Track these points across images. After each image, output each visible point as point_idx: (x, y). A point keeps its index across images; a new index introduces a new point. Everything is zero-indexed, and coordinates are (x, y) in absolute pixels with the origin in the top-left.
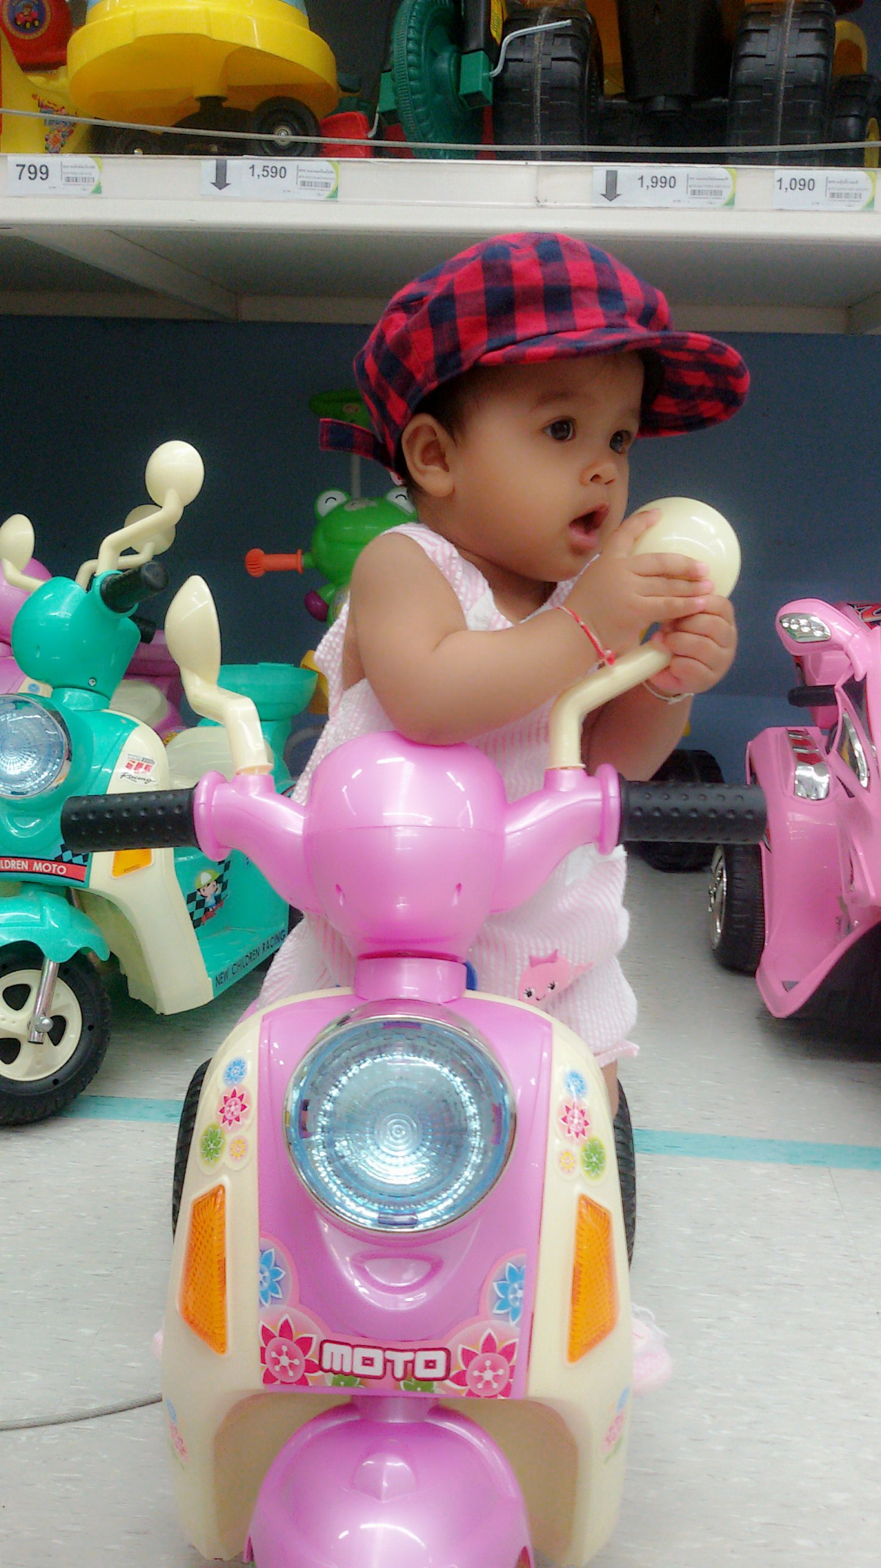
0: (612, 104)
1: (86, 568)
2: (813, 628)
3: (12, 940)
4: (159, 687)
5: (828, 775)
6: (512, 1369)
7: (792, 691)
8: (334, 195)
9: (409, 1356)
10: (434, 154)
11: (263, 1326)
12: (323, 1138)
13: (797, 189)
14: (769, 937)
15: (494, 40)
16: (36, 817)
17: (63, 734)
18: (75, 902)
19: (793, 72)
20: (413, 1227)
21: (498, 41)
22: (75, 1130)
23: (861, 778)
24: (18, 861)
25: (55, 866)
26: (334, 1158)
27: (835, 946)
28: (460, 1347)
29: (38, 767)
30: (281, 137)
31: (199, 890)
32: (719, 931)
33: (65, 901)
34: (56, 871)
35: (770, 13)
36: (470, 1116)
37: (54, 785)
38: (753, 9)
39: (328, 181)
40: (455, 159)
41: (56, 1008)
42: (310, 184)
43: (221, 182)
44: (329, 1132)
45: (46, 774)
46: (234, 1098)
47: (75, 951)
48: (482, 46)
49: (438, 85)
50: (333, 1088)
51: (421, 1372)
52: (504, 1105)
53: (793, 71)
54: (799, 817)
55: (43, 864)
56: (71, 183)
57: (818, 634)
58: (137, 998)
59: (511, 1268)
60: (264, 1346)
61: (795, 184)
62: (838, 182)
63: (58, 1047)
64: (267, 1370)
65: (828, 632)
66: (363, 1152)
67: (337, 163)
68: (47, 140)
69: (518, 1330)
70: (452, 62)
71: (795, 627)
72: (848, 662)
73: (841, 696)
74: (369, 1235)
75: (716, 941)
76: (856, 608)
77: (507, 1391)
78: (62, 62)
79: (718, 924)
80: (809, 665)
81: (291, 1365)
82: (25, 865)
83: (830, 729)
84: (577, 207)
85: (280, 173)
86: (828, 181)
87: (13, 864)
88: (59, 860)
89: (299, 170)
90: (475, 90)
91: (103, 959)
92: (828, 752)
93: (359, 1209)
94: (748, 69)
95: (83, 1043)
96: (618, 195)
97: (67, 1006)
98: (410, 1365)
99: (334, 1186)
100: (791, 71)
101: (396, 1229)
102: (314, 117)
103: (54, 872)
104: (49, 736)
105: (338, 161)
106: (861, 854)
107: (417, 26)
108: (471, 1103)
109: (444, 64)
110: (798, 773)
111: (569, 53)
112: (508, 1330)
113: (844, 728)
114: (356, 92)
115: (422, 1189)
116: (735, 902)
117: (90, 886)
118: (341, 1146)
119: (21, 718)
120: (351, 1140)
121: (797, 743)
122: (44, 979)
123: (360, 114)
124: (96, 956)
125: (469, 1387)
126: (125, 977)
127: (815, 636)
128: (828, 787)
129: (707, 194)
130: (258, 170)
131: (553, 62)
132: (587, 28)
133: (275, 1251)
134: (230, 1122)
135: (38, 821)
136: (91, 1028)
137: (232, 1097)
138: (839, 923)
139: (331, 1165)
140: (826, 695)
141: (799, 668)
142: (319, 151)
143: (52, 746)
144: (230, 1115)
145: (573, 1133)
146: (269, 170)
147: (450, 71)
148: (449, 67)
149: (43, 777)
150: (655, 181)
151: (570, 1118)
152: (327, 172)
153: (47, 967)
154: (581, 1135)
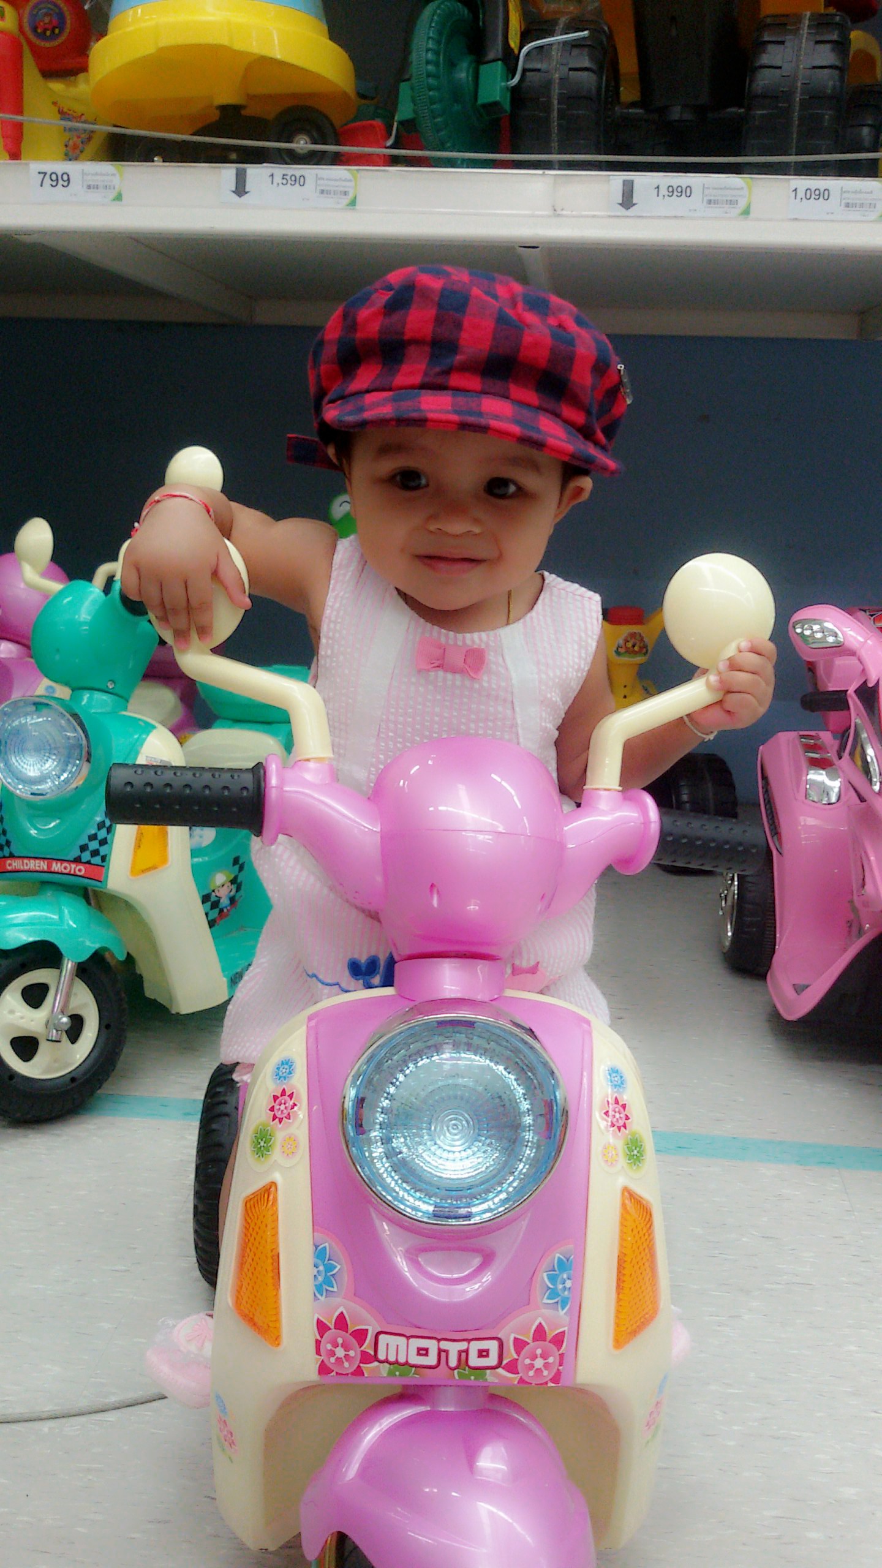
0: (628, 113)
1: (103, 571)
2: (826, 633)
3: (31, 939)
4: (174, 689)
5: (839, 780)
6: (562, 1356)
7: (805, 696)
8: (353, 203)
9: (463, 1346)
10: (451, 163)
11: (318, 1319)
12: (381, 1135)
13: (812, 199)
14: (780, 942)
15: (512, 50)
16: (54, 818)
17: (84, 738)
18: (92, 902)
19: (809, 84)
20: (470, 1220)
21: (516, 51)
22: (93, 1127)
23: (873, 783)
24: (37, 861)
25: (73, 866)
26: (391, 1154)
27: (845, 950)
28: (512, 1337)
29: (58, 768)
30: (301, 146)
31: (213, 891)
32: (730, 934)
33: (83, 901)
34: (75, 872)
35: (785, 24)
36: (524, 1112)
37: (74, 786)
38: (769, 20)
39: (346, 189)
40: (472, 168)
41: (74, 1007)
42: (328, 192)
43: (240, 189)
44: (386, 1129)
45: (65, 775)
46: (284, 1097)
47: (92, 951)
48: (500, 56)
49: (456, 94)
50: (391, 1086)
51: (474, 1361)
52: (556, 1101)
53: (808, 81)
54: (811, 821)
55: (61, 864)
56: (92, 190)
57: (831, 639)
58: (153, 998)
59: (559, 1258)
60: (319, 1338)
61: (809, 194)
62: (853, 192)
63: (76, 1046)
64: (323, 1361)
65: (841, 638)
66: (420, 1149)
67: (355, 172)
68: (66, 146)
69: (567, 1319)
70: (471, 71)
71: (807, 633)
72: (862, 667)
73: (854, 702)
74: (424, 1229)
75: (727, 944)
76: (868, 613)
77: (556, 1379)
78: (84, 69)
79: (729, 927)
80: (821, 670)
81: (346, 1356)
82: (44, 865)
83: (843, 734)
84: (594, 216)
85: (299, 181)
86: (842, 191)
87: (32, 865)
88: (77, 860)
89: (318, 178)
90: (491, 100)
91: (121, 959)
92: (840, 758)
93: (417, 1203)
94: (764, 80)
95: (99, 1041)
96: (634, 205)
97: (85, 1005)
98: (464, 1355)
99: (391, 1180)
100: (806, 82)
101: (453, 1222)
102: (332, 125)
103: (72, 872)
104: (69, 738)
105: (357, 170)
106: (872, 858)
107: (435, 36)
108: (525, 1099)
109: (463, 74)
110: (809, 777)
111: (587, 64)
112: (557, 1319)
113: (857, 735)
114: (373, 99)
115: (478, 1182)
116: (747, 906)
117: (108, 887)
118: (398, 1143)
119: (41, 720)
120: (409, 1136)
121: (809, 748)
122: (63, 978)
123: (378, 122)
124: (112, 955)
125: (519, 1375)
126: (141, 977)
127: (828, 642)
128: (840, 791)
129: (723, 204)
130: (278, 179)
131: (571, 72)
132: (604, 39)
133: (330, 1245)
134: (281, 1120)
135: (58, 821)
136: (108, 1027)
137: (281, 1096)
138: (850, 927)
139: (390, 1160)
140: (838, 700)
141: (810, 673)
142: (337, 160)
143: (72, 747)
144: (280, 1113)
145: (615, 1128)
146: (288, 178)
147: (468, 80)
148: (467, 77)
149: (62, 778)
150: (671, 190)
151: (611, 1113)
152: (345, 180)
153: (65, 966)
154: (622, 1129)
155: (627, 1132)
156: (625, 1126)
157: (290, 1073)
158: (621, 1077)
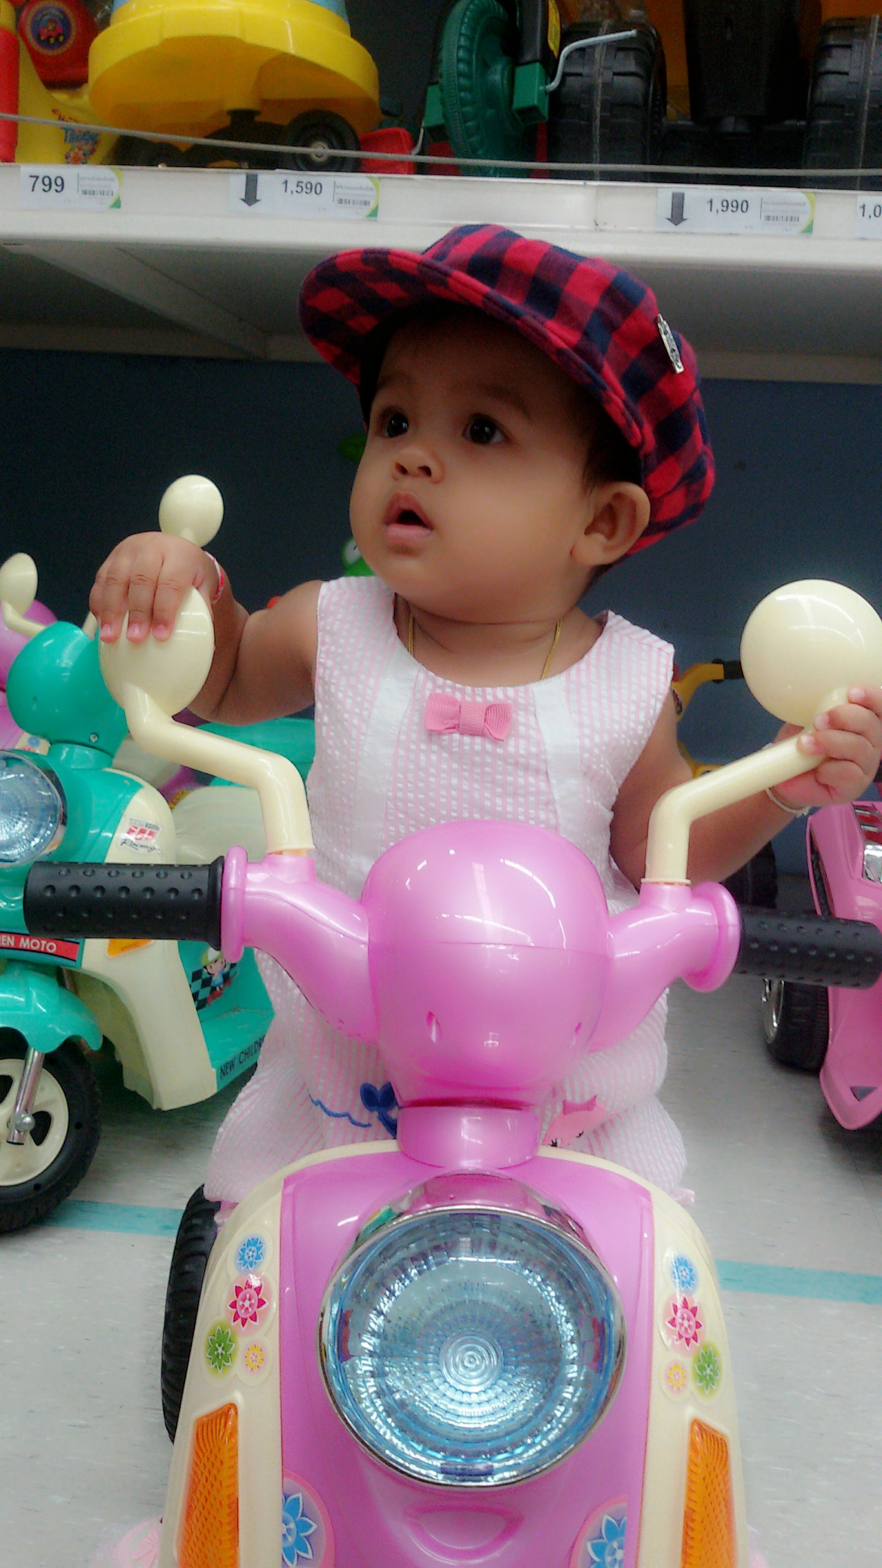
0: (676, 125)
8: (374, 214)
10: (483, 172)
12: (371, 1367)
15: (551, 51)
17: (58, 795)
18: (67, 982)
19: (879, 91)
20: (489, 1480)
21: (556, 54)
22: (59, 1241)
24: (4, 936)
25: (43, 943)
26: (386, 1393)
29: (29, 832)
30: (317, 151)
31: (205, 967)
32: (775, 1024)
33: (56, 984)
34: (45, 949)
35: (851, 27)
36: (567, 1340)
37: (47, 852)
38: (834, 24)
39: (367, 199)
40: (505, 177)
41: (40, 1104)
42: (348, 202)
43: (250, 198)
44: (378, 1359)
45: (37, 840)
46: (249, 1290)
47: (62, 1040)
48: (538, 57)
49: (490, 98)
53: (878, 89)
54: (869, 902)
55: (30, 940)
56: (88, 196)
59: (608, 1522)
61: (879, 211)
63: (41, 1148)
66: (425, 1387)
67: (378, 180)
70: (506, 74)
74: (428, 1488)
75: (772, 1035)
78: (85, 78)
79: (774, 1017)
82: (10, 941)
84: (638, 232)
85: (316, 189)
89: (336, 186)
90: (528, 104)
91: (96, 1047)
93: (418, 1457)
94: (830, 87)
95: (69, 1141)
96: (685, 219)
97: (52, 1102)
99: (386, 1428)
100: (876, 89)
101: (468, 1483)
102: (353, 131)
103: (42, 949)
104: (43, 797)
105: (380, 178)
107: (468, 33)
108: (569, 1323)
109: (497, 76)
110: (866, 852)
111: (632, 67)
115: (501, 1433)
116: (797, 994)
117: (83, 967)
118: (394, 1379)
119: (11, 777)
120: (409, 1370)
121: (864, 820)
123: (403, 130)
124: (87, 1044)
126: (120, 1065)
129: (782, 220)
130: (292, 186)
131: (615, 78)
132: (652, 43)
133: (304, 1496)
134: (244, 1322)
136: (78, 1126)
137: (246, 1288)
139: (384, 1402)
142: (358, 166)
143: (47, 808)
144: (243, 1311)
145: (683, 1340)
146: (303, 185)
147: (502, 83)
148: (502, 80)
149: (33, 843)
150: (726, 205)
151: (679, 1320)
152: (367, 189)
153: (31, 1056)
154: (692, 1341)
155: (698, 1345)
156: (695, 1338)
157: (258, 1258)
158: (691, 1270)
